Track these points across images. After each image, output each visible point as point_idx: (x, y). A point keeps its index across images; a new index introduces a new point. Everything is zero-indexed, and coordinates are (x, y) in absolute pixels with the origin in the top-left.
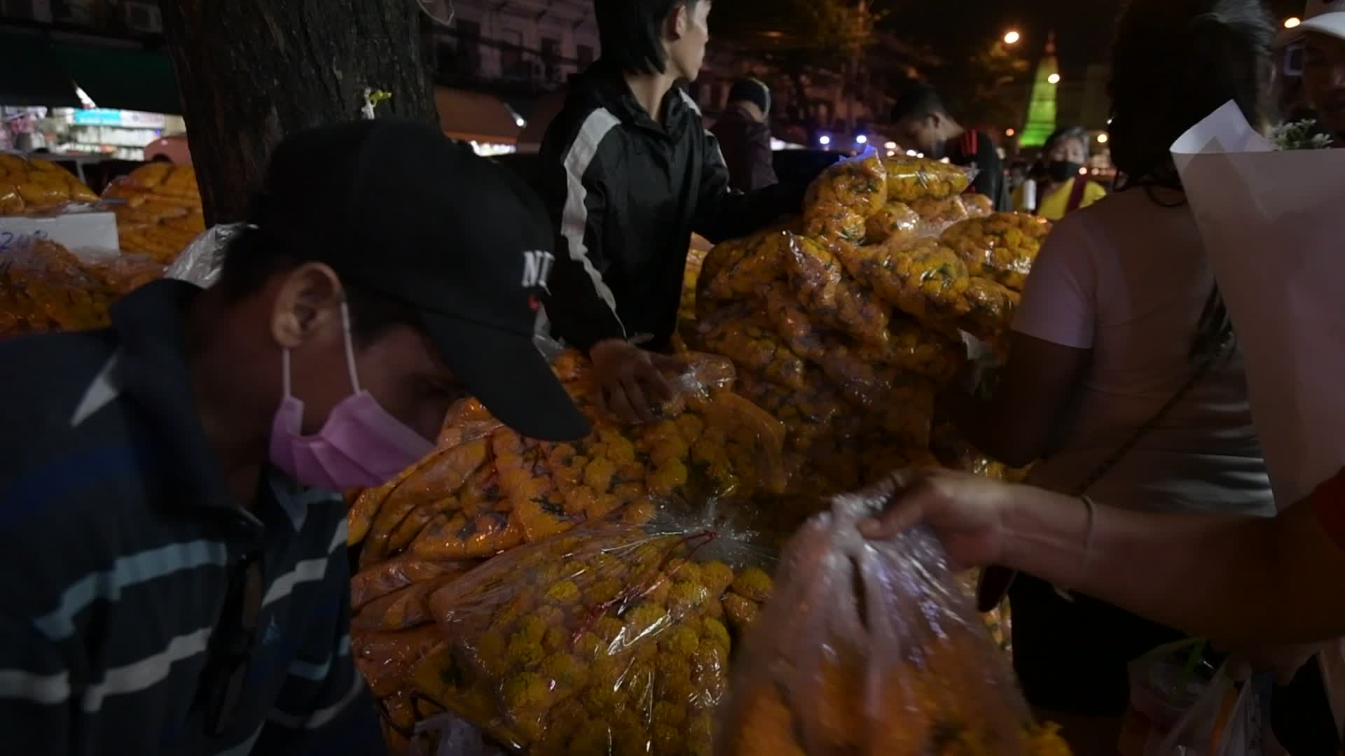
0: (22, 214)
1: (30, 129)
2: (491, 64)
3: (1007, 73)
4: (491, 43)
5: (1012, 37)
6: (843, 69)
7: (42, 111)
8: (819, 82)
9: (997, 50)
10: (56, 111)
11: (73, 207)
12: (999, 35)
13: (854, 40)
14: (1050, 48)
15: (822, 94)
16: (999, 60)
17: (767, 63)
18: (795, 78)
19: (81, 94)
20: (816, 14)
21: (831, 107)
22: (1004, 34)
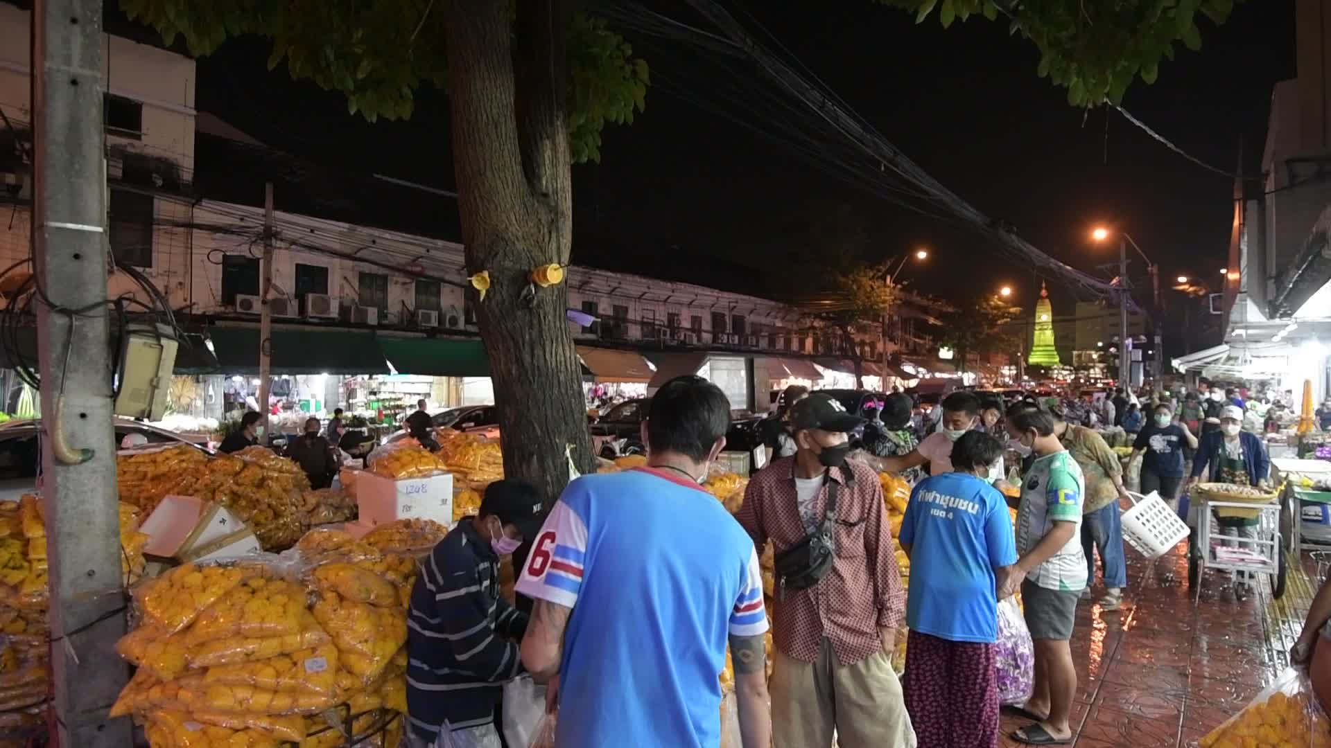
0: (417, 477)
1: (357, 387)
2: (634, 333)
3: (1003, 317)
4: (635, 322)
5: (1006, 291)
6: (881, 320)
7: (366, 377)
8: (862, 329)
9: (995, 301)
10: (374, 376)
11: (435, 472)
12: (994, 290)
13: (884, 302)
14: (1044, 293)
15: (867, 339)
16: (997, 308)
17: (822, 319)
18: (843, 328)
19: (389, 364)
20: (855, 287)
21: (873, 346)
22: (1000, 288)
